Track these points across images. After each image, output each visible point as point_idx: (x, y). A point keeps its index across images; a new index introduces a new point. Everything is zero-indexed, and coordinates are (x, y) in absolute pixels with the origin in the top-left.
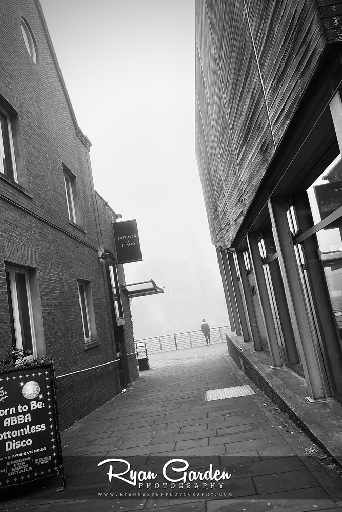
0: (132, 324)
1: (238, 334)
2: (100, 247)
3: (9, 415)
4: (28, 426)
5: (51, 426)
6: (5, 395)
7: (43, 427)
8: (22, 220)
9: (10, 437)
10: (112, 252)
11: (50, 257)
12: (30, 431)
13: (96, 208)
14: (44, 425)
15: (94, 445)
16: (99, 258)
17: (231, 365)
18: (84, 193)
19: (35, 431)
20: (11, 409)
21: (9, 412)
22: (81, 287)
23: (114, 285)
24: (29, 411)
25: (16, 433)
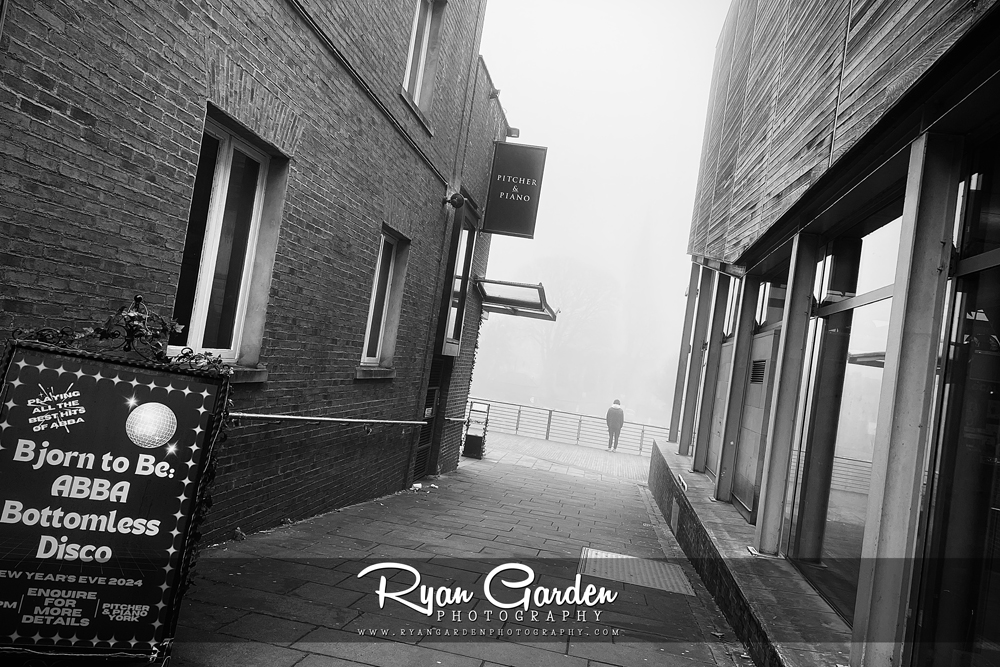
0: (473, 362)
1: (683, 452)
2: (454, 178)
3: (73, 470)
4: (113, 514)
5: (175, 533)
6: (79, 415)
7: (153, 527)
8: (287, 30)
9: (56, 524)
10: (477, 200)
11: (331, 147)
12: (115, 525)
13: (470, 93)
14: (158, 523)
15: (295, 595)
16: (445, 201)
17: (649, 508)
18: (454, 47)
19: (129, 530)
20: (83, 457)
21: (74, 460)
22: (388, 247)
23: (459, 271)
24: (129, 475)
25: (79, 521)
